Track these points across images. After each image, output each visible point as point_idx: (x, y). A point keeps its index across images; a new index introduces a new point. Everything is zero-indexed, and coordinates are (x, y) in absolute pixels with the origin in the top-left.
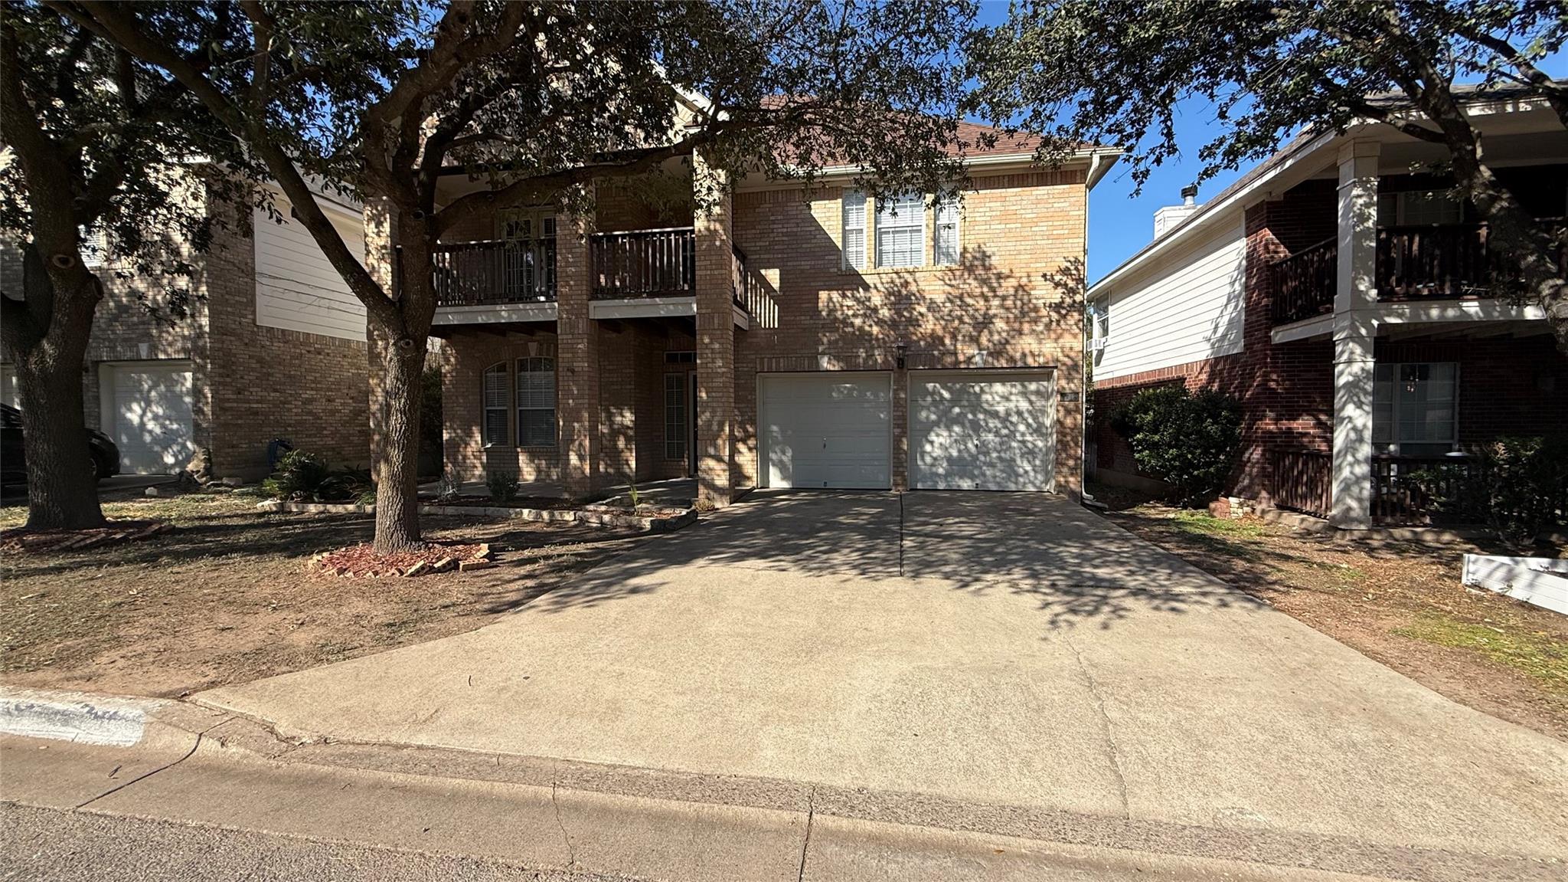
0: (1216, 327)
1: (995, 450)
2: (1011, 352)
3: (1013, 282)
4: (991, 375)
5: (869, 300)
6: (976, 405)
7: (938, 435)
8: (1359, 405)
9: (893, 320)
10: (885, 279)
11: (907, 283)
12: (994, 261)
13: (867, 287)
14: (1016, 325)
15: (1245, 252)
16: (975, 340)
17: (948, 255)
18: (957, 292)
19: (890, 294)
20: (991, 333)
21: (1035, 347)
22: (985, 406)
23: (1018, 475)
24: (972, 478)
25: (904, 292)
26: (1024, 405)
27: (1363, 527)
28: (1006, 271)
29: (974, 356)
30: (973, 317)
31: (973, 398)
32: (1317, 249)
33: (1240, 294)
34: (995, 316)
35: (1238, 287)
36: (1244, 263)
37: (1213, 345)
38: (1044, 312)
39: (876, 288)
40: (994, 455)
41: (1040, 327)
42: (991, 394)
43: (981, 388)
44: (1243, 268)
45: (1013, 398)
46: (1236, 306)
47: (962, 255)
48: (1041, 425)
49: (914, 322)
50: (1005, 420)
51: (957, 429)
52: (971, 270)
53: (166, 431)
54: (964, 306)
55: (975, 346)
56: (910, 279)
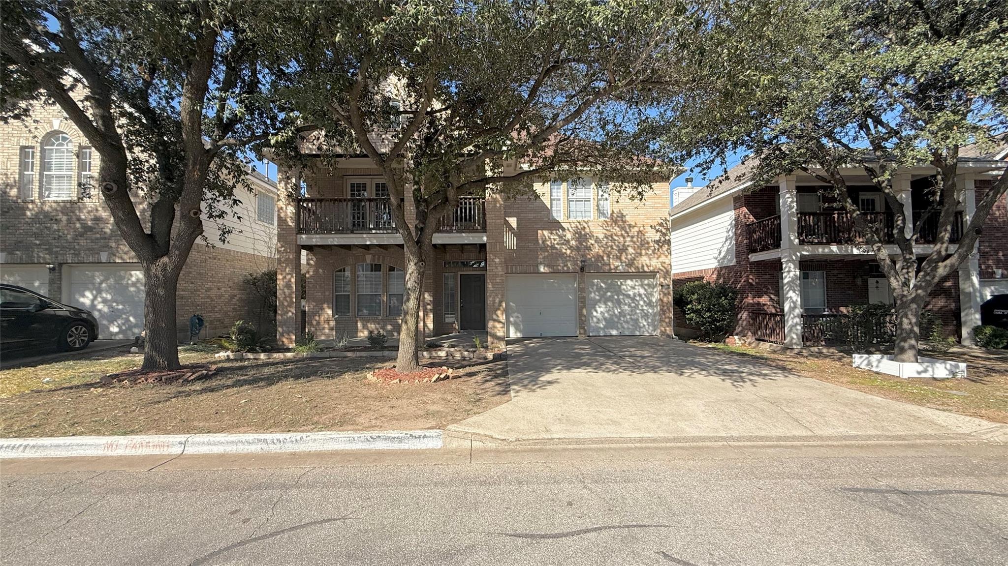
0: (720, 252)
1: (629, 314)
2: (637, 265)
3: (636, 229)
4: (626, 275)
5: (565, 236)
6: (619, 291)
7: (600, 307)
8: (794, 292)
9: (577, 247)
10: (573, 225)
11: (584, 228)
12: (627, 218)
13: (564, 229)
14: (639, 251)
15: (734, 217)
16: (619, 258)
17: (604, 214)
18: (609, 233)
19: (576, 233)
20: (627, 255)
21: (648, 262)
22: (623, 292)
23: (640, 328)
24: (617, 329)
25: (583, 233)
26: (642, 291)
27: (799, 347)
28: (633, 224)
29: (618, 266)
30: (618, 246)
31: (617, 287)
32: (770, 219)
33: (732, 237)
34: (628, 246)
35: (731, 234)
36: (734, 222)
37: (719, 261)
38: (651, 244)
39: (568, 230)
40: (628, 317)
41: (650, 252)
42: (626, 285)
43: (621, 283)
44: (733, 225)
45: (636, 287)
46: (731, 243)
47: (612, 214)
48: (651, 301)
49: (589, 249)
50: (633, 299)
51: (610, 304)
52: (616, 222)
53: (113, 310)
54: (613, 240)
55: (619, 261)
56: (586, 226)
